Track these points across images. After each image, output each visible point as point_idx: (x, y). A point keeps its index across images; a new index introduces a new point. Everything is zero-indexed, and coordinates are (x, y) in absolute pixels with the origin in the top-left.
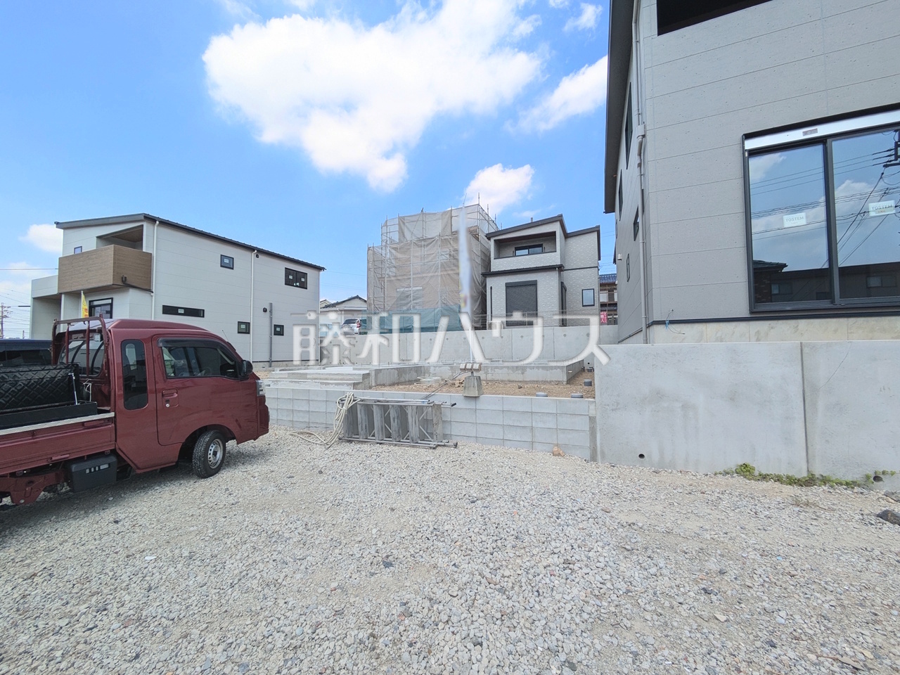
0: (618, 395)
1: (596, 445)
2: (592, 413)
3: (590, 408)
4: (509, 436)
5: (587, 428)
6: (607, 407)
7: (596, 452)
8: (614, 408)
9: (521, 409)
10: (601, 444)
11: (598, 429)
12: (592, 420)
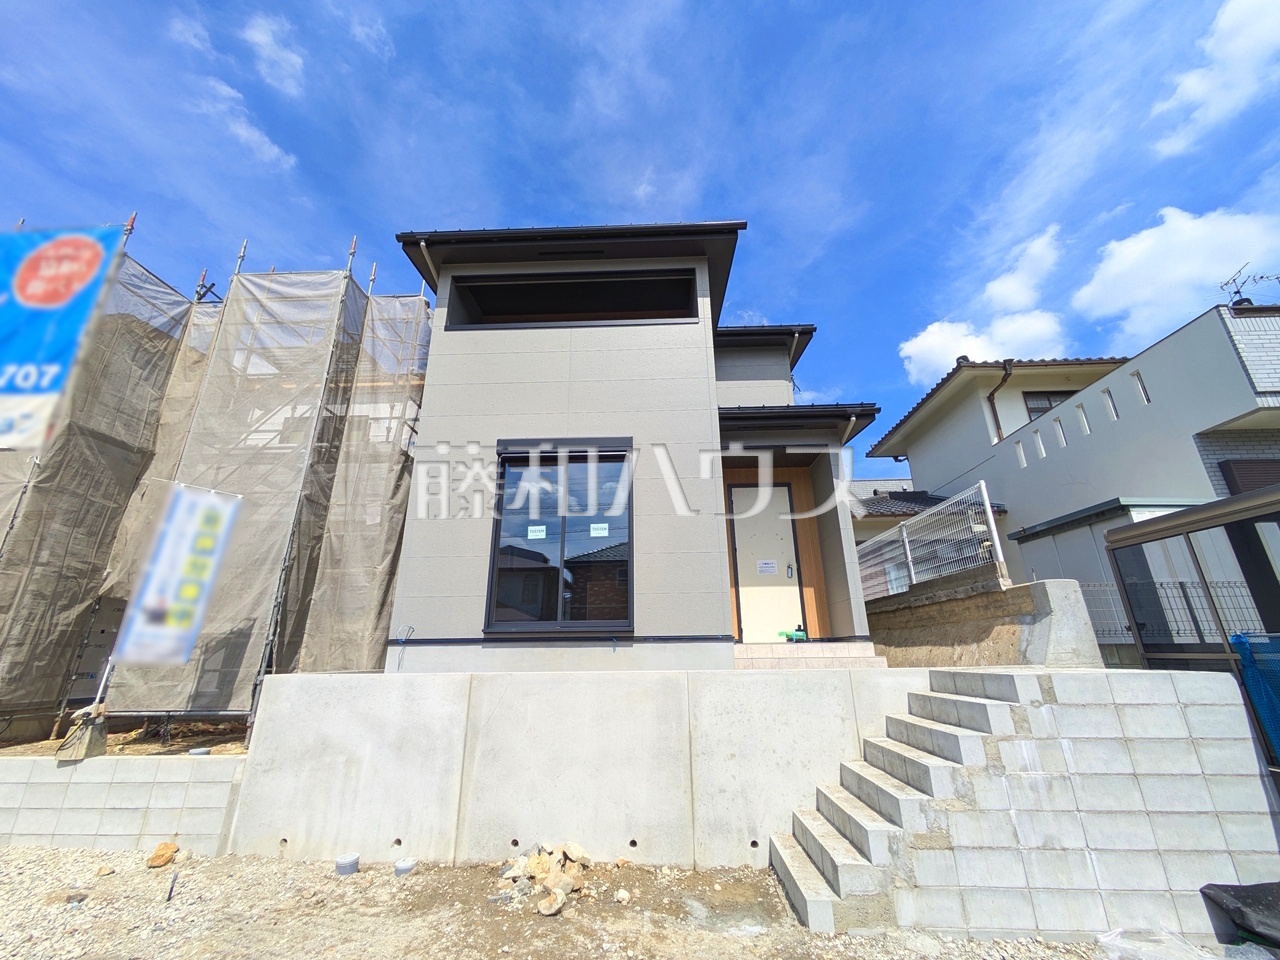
0: (276, 749)
1: (229, 830)
2: (238, 777)
3: (238, 770)
4: (107, 829)
5: (224, 804)
6: (259, 767)
7: (226, 843)
8: (267, 767)
9: (141, 778)
10: (237, 827)
11: (239, 803)
12: (235, 788)
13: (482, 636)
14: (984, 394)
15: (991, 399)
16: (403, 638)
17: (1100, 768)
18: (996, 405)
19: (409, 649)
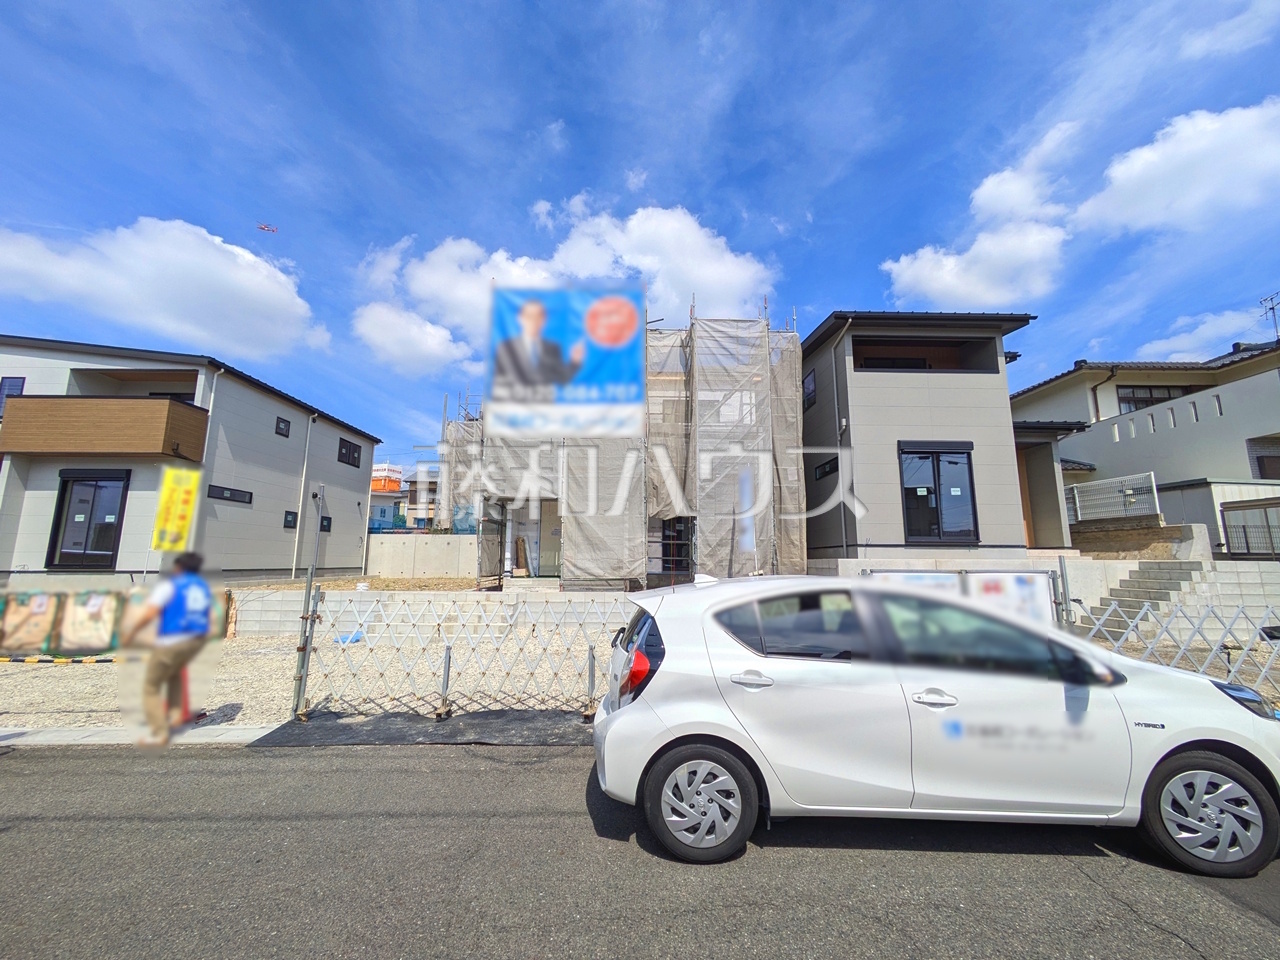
13: (903, 543)
14: (1089, 385)
15: (1094, 390)
16: (864, 543)
17: (1229, 592)
18: (1098, 395)
19: (868, 548)
